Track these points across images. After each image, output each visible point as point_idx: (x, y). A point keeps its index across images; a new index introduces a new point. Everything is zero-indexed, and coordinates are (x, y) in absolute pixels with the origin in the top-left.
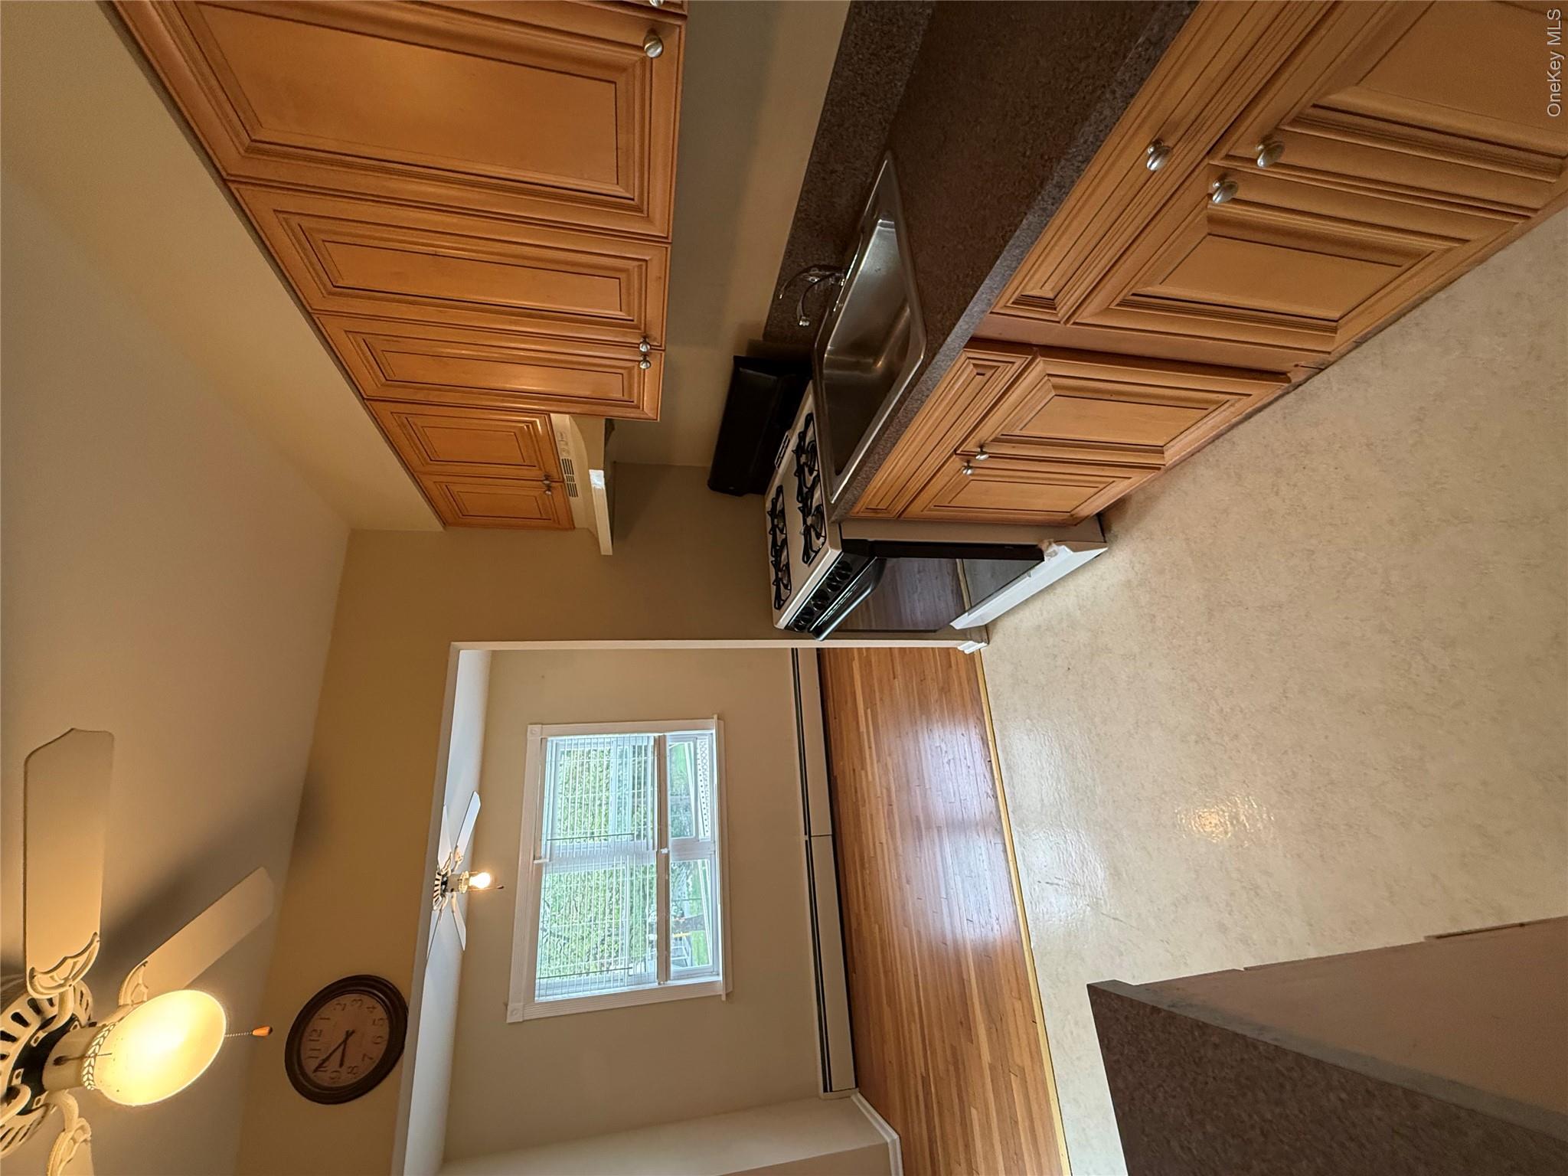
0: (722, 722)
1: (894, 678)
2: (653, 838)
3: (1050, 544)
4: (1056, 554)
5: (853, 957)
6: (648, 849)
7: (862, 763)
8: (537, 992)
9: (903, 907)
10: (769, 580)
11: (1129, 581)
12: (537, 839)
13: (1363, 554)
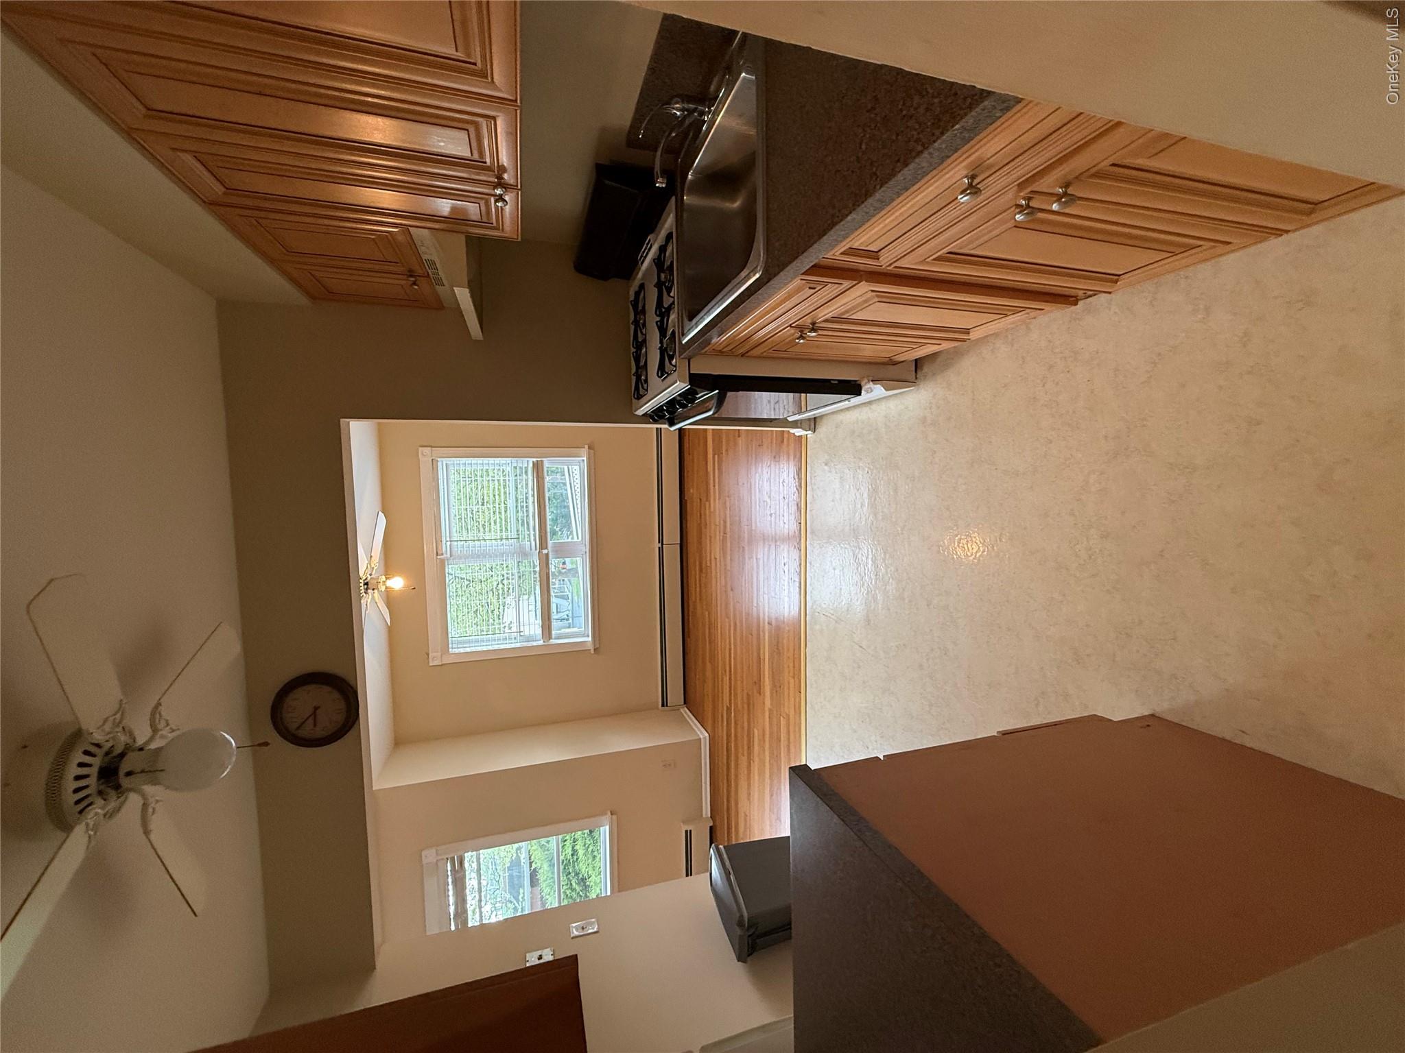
0: (592, 451)
1: (739, 436)
2: (535, 540)
3: (869, 381)
4: (872, 391)
5: (689, 629)
6: (531, 549)
7: (707, 495)
8: (450, 646)
9: (727, 605)
10: (631, 372)
11: (925, 418)
12: (438, 541)
13: (1080, 456)
